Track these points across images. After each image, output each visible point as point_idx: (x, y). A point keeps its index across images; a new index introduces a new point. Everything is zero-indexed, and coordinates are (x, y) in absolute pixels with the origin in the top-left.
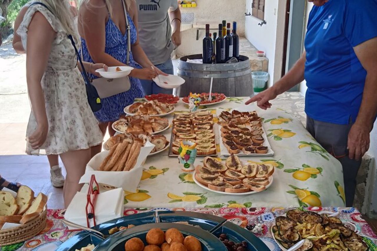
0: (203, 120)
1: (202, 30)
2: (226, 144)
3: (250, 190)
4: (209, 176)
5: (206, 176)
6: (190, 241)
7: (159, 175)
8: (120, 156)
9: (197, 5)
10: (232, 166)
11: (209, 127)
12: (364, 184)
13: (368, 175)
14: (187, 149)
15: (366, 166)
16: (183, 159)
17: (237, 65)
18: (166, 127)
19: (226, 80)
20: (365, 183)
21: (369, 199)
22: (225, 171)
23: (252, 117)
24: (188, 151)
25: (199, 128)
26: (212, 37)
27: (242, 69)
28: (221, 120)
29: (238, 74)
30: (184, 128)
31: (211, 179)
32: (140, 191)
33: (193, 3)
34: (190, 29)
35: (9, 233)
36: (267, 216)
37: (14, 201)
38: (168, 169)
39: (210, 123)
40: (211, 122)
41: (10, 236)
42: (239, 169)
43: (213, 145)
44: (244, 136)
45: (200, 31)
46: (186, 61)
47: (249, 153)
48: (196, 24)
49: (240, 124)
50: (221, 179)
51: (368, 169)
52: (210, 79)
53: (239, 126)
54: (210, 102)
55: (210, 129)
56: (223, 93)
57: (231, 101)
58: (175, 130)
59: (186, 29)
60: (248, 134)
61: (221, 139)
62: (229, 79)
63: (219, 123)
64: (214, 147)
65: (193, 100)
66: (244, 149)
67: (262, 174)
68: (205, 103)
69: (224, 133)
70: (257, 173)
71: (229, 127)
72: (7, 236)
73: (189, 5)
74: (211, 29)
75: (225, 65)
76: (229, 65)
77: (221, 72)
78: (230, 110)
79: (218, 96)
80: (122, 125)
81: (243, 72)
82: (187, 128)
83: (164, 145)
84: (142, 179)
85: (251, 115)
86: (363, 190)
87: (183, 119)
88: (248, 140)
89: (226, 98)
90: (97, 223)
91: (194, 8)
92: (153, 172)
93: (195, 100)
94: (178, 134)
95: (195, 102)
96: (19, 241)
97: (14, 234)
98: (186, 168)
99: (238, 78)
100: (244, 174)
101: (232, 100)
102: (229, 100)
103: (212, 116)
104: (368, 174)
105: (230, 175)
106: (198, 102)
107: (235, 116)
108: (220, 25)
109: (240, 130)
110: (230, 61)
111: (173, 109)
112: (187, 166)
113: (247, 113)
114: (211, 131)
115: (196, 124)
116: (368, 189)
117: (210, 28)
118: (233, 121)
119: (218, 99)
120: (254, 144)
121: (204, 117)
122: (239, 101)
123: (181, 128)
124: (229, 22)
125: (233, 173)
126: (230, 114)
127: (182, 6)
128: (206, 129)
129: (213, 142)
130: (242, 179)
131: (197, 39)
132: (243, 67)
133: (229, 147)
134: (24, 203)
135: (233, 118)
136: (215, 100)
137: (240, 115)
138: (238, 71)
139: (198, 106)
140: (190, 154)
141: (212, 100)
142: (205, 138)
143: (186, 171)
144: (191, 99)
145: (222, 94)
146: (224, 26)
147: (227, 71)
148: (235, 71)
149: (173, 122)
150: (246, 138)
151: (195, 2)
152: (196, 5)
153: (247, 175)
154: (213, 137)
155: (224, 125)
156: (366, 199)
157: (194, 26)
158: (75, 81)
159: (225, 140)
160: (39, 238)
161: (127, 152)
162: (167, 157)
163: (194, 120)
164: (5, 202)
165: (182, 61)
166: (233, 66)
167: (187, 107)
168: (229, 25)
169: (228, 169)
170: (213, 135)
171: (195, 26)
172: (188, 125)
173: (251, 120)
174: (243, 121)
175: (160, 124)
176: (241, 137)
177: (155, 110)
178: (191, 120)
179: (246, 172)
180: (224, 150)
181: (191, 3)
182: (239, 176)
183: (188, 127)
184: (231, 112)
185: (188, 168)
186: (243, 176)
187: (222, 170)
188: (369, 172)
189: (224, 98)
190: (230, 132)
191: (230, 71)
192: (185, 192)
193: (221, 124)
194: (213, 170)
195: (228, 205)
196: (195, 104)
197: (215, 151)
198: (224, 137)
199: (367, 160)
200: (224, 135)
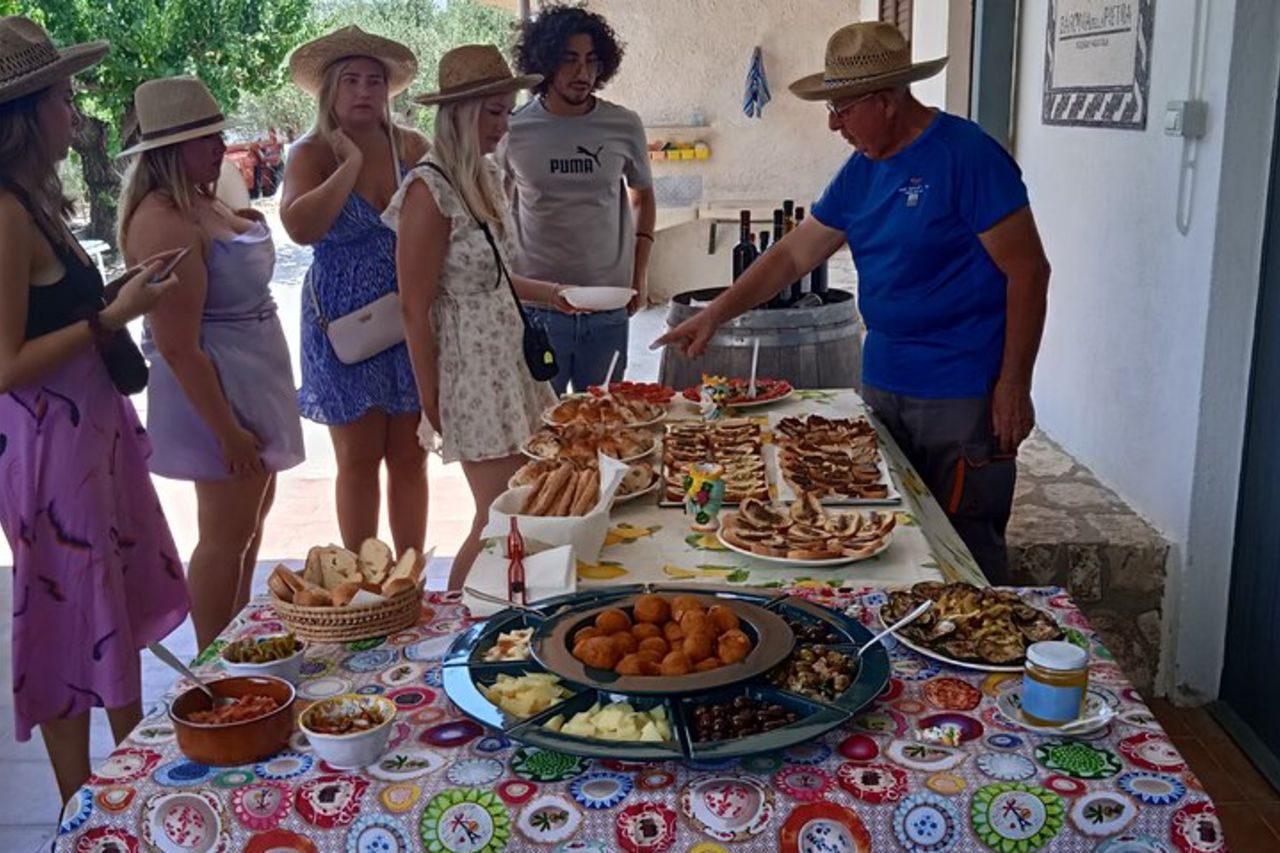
0: (735, 435)
1: (726, 225)
2: (791, 482)
3: (841, 556)
4: (753, 533)
5: (745, 532)
6: (719, 611)
7: (640, 539)
8: (556, 494)
9: (710, 152)
10: (801, 518)
11: (751, 450)
12: (1156, 614)
13: (1166, 591)
14: (704, 480)
15: (1158, 567)
16: (694, 502)
17: (820, 313)
18: (648, 448)
19: (793, 350)
20: (1159, 610)
21: (1172, 655)
22: (788, 528)
23: (855, 430)
24: (704, 484)
25: (728, 453)
26: (757, 243)
27: (836, 324)
28: (779, 434)
29: (824, 336)
30: (690, 451)
31: (757, 539)
32: (603, 564)
33: (700, 148)
34: (690, 223)
35: (362, 614)
36: (874, 598)
37: (354, 566)
38: (659, 528)
39: (754, 441)
40: (757, 439)
41: (364, 618)
42: (819, 524)
43: (760, 482)
44: (834, 467)
45: (719, 227)
46: (688, 303)
47: (843, 498)
48: (709, 208)
49: (827, 444)
50: (779, 539)
51: (1165, 574)
52: (750, 349)
53: (823, 447)
54: (751, 400)
55: (754, 453)
56: (787, 379)
57: (807, 401)
58: (669, 454)
59: (679, 222)
60: (844, 463)
61: (780, 472)
62: (801, 349)
63: (775, 441)
64: (763, 486)
65: (710, 391)
66: (832, 490)
67: (869, 530)
68: (740, 401)
69: (787, 459)
70: (858, 529)
71: (798, 450)
72: (358, 618)
73: (687, 154)
74: (755, 222)
75: (790, 312)
76: (800, 312)
77: (779, 330)
78: (801, 417)
79: (772, 386)
80: (546, 443)
81: (839, 330)
82: (698, 453)
83: (650, 481)
84: (606, 544)
85: (855, 425)
86: (1155, 631)
87: (688, 434)
88: (845, 473)
89: (793, 391)
90: (529, 601)
91: (700, 160)
92: (627, 533)
93: (715, 393)
94: (677, 463)
95: (716, 396)
96: (376, 634)
97: (371, 617)
98: (701, 523)
99: (826, 346)
100: (830, 532)
101: (810, 398)
102: (800, 397)
103: (757, 427)
104: (1163, 586)
105: (799, 534)
106: (723, 396)
107: (814, 428)
108: (778, 213)
109: (824, 456)
110: (802, 304)
111: (661, 413)
112: (702, 518)
113: (845, 423)
114: (756, 457)
115: (720, 445)
116: (1167, 628)
117: (752, 218)
118: (810, 439)
119: (773, 392)
120: (856, 481)
121: (739, 430)
122: (827, 400)
123: (685, 453)
124: (800, 205)
125: (804, 530)
126: (802, 425)
127: (666, 155)
128: (744, 453)
129: (763, 478)
130: (826, 540)
131: (712, 250)
132: (839, 319)
133: (797, 487)
134: (375, 573)
135: (809, 431)
136: (764, 396)
137: (827, 427)
138: (824, 327)
139: (722, 407)
140: (708, 492)
141: (757, 394)
142: (741, 471)
143: (703, 531)
144: (707, 388)
145: (782, 383)
146: (789, 213)
147: (797, 328)
148: (816, 328)
149: (664, 441)
150: (839, 471)
151: (707, 144)
152: (706, 151)
153: (837, 534)
154: (762, 468)
155: (788, 444)
156: (1163, 655)
157: (701, 213)
158: (493, 317)
159: (790, 473)
160: (413, 631)
161: (570, 487)
162: (655, 507)
163: (713, 436)
164: (336, 568)
165: (679, 305)
166: (811, 315)
167: (697, 411)
168: (800, 212)
169: (795, 523)
170: (760, 464)
171: (705, 214)
172: (699, 447)
173: (853, 436)
174: (833, 439)
175: (633, 442)
176: (828, 468)
177: (619, 416)
178: (707, 437)
179: (836, 528)
180: (785, 493)
181: (693, 148)
182: (818, 534)
183: (701, 450)
184: (804, 420)
185: (705, 523)
186: (829, 535)
187: (782, 526)
188: (1167, 582)
189: (789, 390)
190: (801, 459)
191: (803, 327)
192: (701, 563)
193: (781, 444)
194: (761, 524)
195: (793, 584)
196: (715, 401)
197: (766, 493)
198: (788, 467)
199: (1159, 550)
200: (788, 463)
